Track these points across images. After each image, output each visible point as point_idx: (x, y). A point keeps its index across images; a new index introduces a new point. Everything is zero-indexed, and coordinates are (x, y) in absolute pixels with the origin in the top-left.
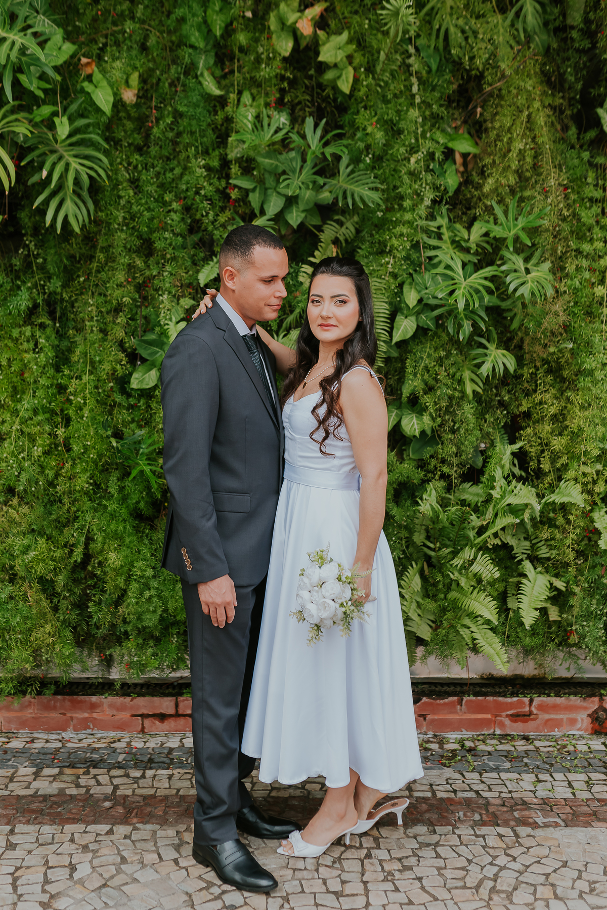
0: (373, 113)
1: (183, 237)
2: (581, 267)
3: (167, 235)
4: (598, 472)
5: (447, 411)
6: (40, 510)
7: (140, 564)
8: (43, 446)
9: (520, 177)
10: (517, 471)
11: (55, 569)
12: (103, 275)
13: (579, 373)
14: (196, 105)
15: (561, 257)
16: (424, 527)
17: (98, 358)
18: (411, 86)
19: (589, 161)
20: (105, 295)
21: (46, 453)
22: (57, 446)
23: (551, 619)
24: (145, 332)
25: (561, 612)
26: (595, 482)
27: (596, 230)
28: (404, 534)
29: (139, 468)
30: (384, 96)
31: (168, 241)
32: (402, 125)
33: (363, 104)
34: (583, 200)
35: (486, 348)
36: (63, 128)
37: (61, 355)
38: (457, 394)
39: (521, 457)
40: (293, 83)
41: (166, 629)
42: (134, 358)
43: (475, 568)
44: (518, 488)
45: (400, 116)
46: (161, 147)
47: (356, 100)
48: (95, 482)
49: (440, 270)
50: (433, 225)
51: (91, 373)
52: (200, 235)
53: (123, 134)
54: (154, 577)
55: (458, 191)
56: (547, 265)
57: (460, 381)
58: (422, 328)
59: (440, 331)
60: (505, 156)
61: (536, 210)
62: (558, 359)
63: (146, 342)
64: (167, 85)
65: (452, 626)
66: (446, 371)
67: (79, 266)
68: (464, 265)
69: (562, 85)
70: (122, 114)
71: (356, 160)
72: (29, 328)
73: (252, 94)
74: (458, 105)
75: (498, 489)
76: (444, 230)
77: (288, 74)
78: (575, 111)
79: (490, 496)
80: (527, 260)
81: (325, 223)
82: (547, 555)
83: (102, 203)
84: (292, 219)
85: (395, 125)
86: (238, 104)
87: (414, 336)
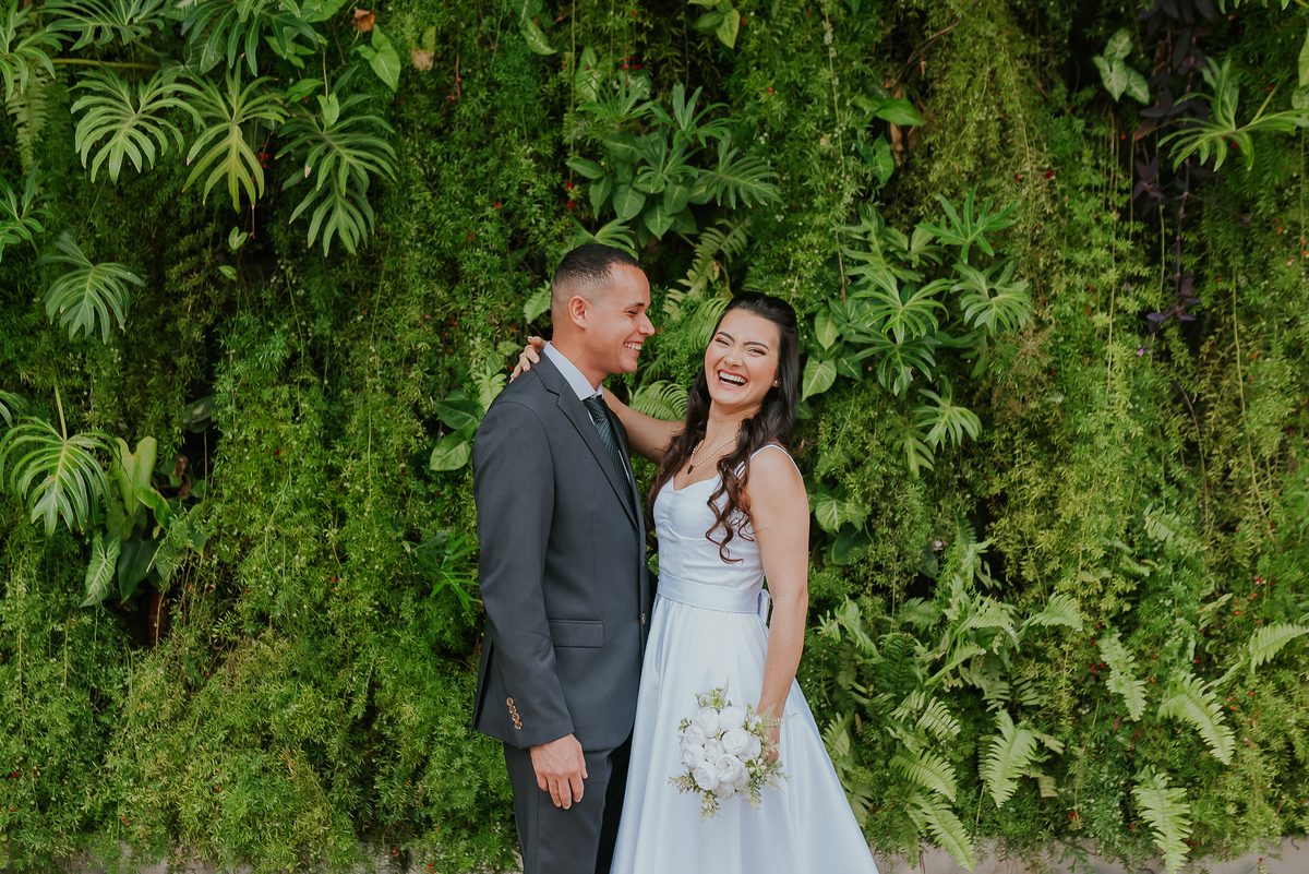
0: (769, 75)
1: (503, 256)
2: (1074, 286)
3: (478, 252)
4: (1105, 582)
5: (883, 494)
6: (304, 645)
7: (448, 719)
8: (308, 554)
9: (983, 157)
10: (987, 580)
11: (326, 729)
12: (389, 311)
13: (1073, 438)
14: (519, 71)
15: (1045, 272)
16: (853, 664)
17: (383, 429)
18: (823, 34)
19: (1083, 132)
20: (393, 340)
21: (311, 564)
22: (327, 553)
23: (1043, 795)
24: (449, 389)
25: (1058, 785)
26: (1101, 595)
27: (1096, 231)
28: (824, 673)
29: (444, 582)
30: (784, 51)
31: (481, 262)
32: (812, 89)
33: (753, 62)
34: (1077, 188)
35: (937, 405)
36: (331, 109)
37: (331, 424)
38: (894, 472)
39: (993, 559)
40: (655, 34)
41: (485, 813)
42: (434, 427)
43: (925, 721)
44: (985, 605)
45: (807, 77)
46: (468, 130)
47: (744, 55)
48: (381, 603)
49: (870, 293)
50: (856, 231)
51: (374, 450)
52: (526, 251)
53: (414, 112)
54: (467, 738)
55: (894, 179)
56: (1023, 285)
57: (901, 453)
58: (844, 377)
59: (869, 381)
60: (959, 130)
61: (1004, 207)
62: (1043, 418)
63: (451, 405)
64: (476, 41)
65: (897, 807)
66: (878, 439)
67: (355, 298)
68: (901, 284)
69: (1043, 24)
70: (414, 86)
71: (744, 141)
72: (286, 387)
73: (596, 52)
74: (893, 57)
75: (955, 607)
76: (872, 238)
77: (647, 23)
78: (1063, 60)
79: (944, 617)
80: (993, 278)
81: (702, 230)
82: (1036, 702)
83: (387, 211)
84: (655, 226)
85: (800, 89)
86: (577, 67)
87: (834, 388)
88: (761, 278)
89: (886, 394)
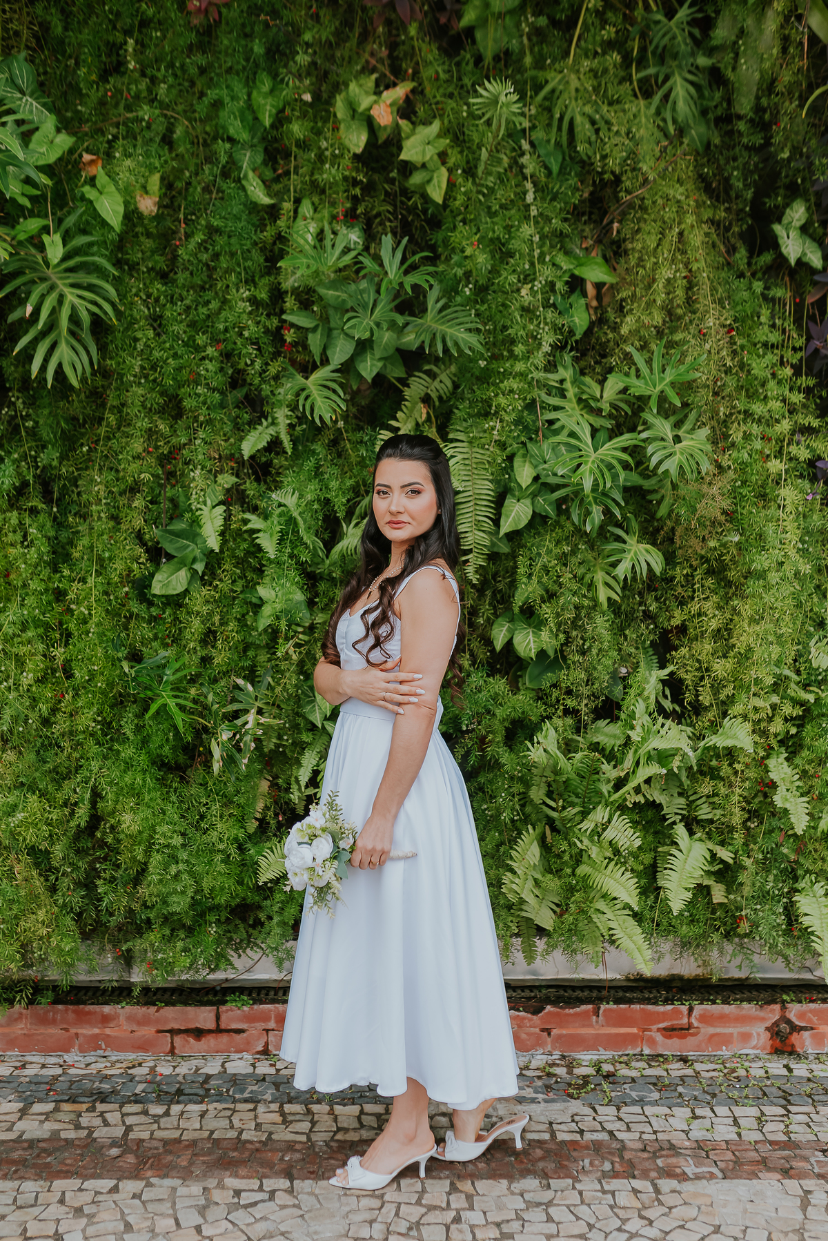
0: (474, 230)
1: (222, 393)
2: (750, 434)
3: (200, 390)
4: (774, 707)
5: (574, 625)
6: (31, 757)
7: (164, 828)
8: (35, 671)
9: (670, 313)
10: (668, 705)
11: (51, 836)
12: (114, 443)
13: (748, 575)
14: (237, 218)
15: (725, 421)
16: (544, 779)
17: (107, 555)
18: (525, 193)
19: (762, 294)
20: (117, 471)
21: (40, 681)
22: (54, 671)
23: (715, 901)
24: (171, 519)
25: (728, 891)
26: (770, 719)
27: (772, 384)
28: (518, 788)
29: (160, 702)
30: (488, 207)
31: (202, 399)
32: (514, 245)
33: (460, 218)
34: (755, 345)
35: (625, 542)
36: (55, 248)
37: (60, 550)
38: (585, 602)
39: (674, 685)
40: (369, 189)
41: (202, 915)
42: (156, 554)
43: (609, 834)
44: (666, 727)
45: (510, 233)
46: (192, 274)
47: (452, 211)
48: (103, 719)
49: (563, 437)
50: (553, 379)
51: (98, 574)
52: (245, 390)
53: (140, 255)
54: (183, 846)
55: (589, 332)
56: (705, 432)
57: (591, 586)
58: (539, 514)
59: (563, 518)
60: (649, 286)
61: (689, 359)
62: (720, 556)
63: (172, 533)
64: (199, 189)
65: (582, 911)
66: (571, 572)
67: (83, 430)
68: (594, 432)
69: (727, 193)
70: (139, 229)
71: (451, 291)
72: (15, 513)
73: (313, 204)
74: (590, 218)
75: (639, 729)
76: (568, 385)
77: (361, 177)
78: (745, 227)
79: (629, 737)
80: (678, 425)
81: (411, 375)
82: (709, 816)
83: (112, 347)
84: (365, 369)
85: (503, 245)
86: (295, 218)
87: (530, 525)
88: (465, 420)
89: (579, 532)
